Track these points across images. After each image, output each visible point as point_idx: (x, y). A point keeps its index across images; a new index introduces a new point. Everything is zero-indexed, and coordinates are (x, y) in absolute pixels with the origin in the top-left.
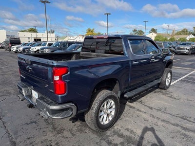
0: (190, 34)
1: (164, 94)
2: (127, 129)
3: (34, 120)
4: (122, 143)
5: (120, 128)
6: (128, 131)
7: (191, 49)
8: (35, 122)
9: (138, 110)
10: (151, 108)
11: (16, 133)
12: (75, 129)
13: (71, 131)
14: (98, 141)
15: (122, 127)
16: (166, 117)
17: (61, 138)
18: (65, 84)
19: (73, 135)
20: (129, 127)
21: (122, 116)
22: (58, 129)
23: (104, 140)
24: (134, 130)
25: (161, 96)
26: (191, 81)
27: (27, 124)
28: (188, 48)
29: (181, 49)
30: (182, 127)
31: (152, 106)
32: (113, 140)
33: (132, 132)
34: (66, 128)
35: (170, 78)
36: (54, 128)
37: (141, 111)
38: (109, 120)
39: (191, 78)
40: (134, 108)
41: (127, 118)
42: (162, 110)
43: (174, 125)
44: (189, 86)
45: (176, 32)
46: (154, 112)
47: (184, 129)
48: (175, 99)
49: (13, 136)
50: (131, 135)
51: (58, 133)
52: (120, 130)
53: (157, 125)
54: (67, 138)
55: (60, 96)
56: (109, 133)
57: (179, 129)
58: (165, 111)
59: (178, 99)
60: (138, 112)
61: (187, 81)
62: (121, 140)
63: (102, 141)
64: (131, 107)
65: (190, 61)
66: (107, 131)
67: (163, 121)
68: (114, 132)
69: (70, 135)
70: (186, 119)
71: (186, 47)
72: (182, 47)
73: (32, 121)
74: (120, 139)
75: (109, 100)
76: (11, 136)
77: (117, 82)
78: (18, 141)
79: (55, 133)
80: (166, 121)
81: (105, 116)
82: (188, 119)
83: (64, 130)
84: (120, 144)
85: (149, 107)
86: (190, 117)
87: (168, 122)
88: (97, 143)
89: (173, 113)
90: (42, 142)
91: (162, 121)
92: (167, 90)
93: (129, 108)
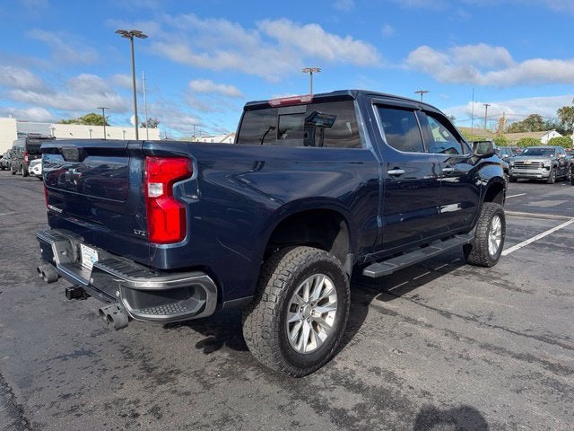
0: (549, 128)
1: (482, 279)
2: (377, 371)
3: (87, 348)
4: (361, 408)
5: (351, 366)
6: (378, 374)
7: (555, 166)
8: (89, 353)
9: (408, 319)
10: (448, 315)
11: (25, 383)
12: (212, 369)
13: (198, 375)
14: (285, 401)
15: (358, 363)
16: (493, 336)
17: (167, 395)
18: (182, 211)
19: (207, 386)
20: (381, 364)
21: (358, 336)
22: (160, 370)
23: (304, 399)
24: (398, 373)
25: (474, 282)
26: (562, 245)
27: (64, 358)
28: (548, 163)
29: (526, 166)
30: (544, 363)
31: (450, 308)
32: (333, 399)
33: (390, 376)
34: (183, 368)
35: (499, 234)
36: (148, 369)
37: (416, 322)
38: (318, 339)
39: (562, 240)
40: (394, 314)
41: (375, 341)
42: (480, 320)
43: (519, 357)
44: (557, 259)
45: (510, 124)
46: (457, 325)
47: (552, 367)
48: (518, 290)
49: (17, 392)
50: (387, 385)
51: (160, 382)
52: (353, 372)
53: (468, 359)
54: (187, 394)
55: (165, 246)
56: (317, 379)
57: (536, 367)
58: (491, 323)
59: (528, 292)
60: (407, 325)
61: (550, 246)
62: (359, 399)
63: (297, 402)
64: (385, 311)
65: (553, 198)
66: (313, 376)
67: (486, 346)
68: (334, 377)
69: (198, 387)
70: (555, 343)
71: (540, 160)
72: (529, 160)
73: (78, 349)
74: (352, 395)
75: (319, 276)
76: (10, 391)
77: (343, 224)
78: (31, 403)
79: (148, 382)
80: (496, 348)
81: (307, 328)
82: (562, 341)
83: (178, 372)
84: (354, 409)
85: (441, 311)
86: (567, 338)
87: (500, 350)
88: (281, 407)
89: (515, 326)
90: (107, 406)
91: (482, 347)
92: (493, 269)
93: (378, 315)
